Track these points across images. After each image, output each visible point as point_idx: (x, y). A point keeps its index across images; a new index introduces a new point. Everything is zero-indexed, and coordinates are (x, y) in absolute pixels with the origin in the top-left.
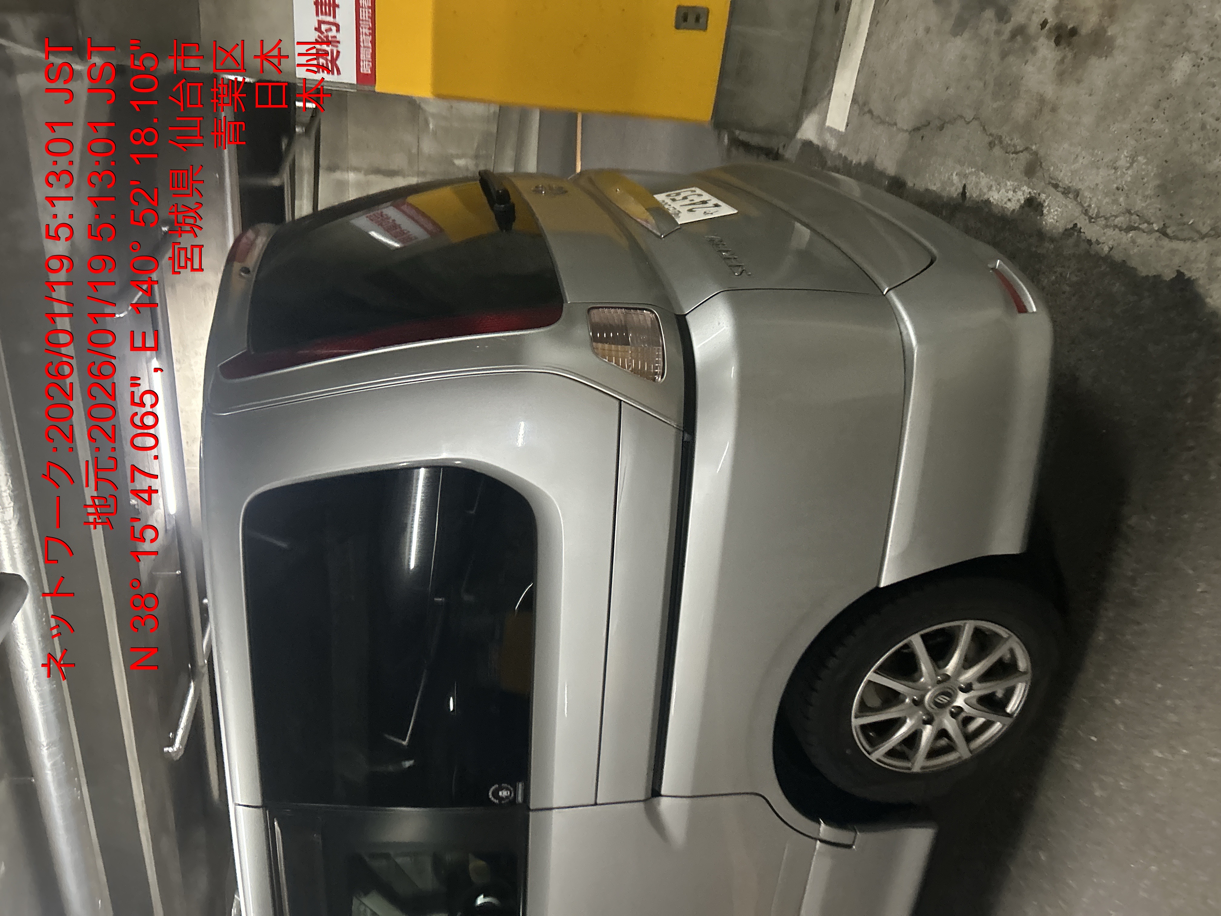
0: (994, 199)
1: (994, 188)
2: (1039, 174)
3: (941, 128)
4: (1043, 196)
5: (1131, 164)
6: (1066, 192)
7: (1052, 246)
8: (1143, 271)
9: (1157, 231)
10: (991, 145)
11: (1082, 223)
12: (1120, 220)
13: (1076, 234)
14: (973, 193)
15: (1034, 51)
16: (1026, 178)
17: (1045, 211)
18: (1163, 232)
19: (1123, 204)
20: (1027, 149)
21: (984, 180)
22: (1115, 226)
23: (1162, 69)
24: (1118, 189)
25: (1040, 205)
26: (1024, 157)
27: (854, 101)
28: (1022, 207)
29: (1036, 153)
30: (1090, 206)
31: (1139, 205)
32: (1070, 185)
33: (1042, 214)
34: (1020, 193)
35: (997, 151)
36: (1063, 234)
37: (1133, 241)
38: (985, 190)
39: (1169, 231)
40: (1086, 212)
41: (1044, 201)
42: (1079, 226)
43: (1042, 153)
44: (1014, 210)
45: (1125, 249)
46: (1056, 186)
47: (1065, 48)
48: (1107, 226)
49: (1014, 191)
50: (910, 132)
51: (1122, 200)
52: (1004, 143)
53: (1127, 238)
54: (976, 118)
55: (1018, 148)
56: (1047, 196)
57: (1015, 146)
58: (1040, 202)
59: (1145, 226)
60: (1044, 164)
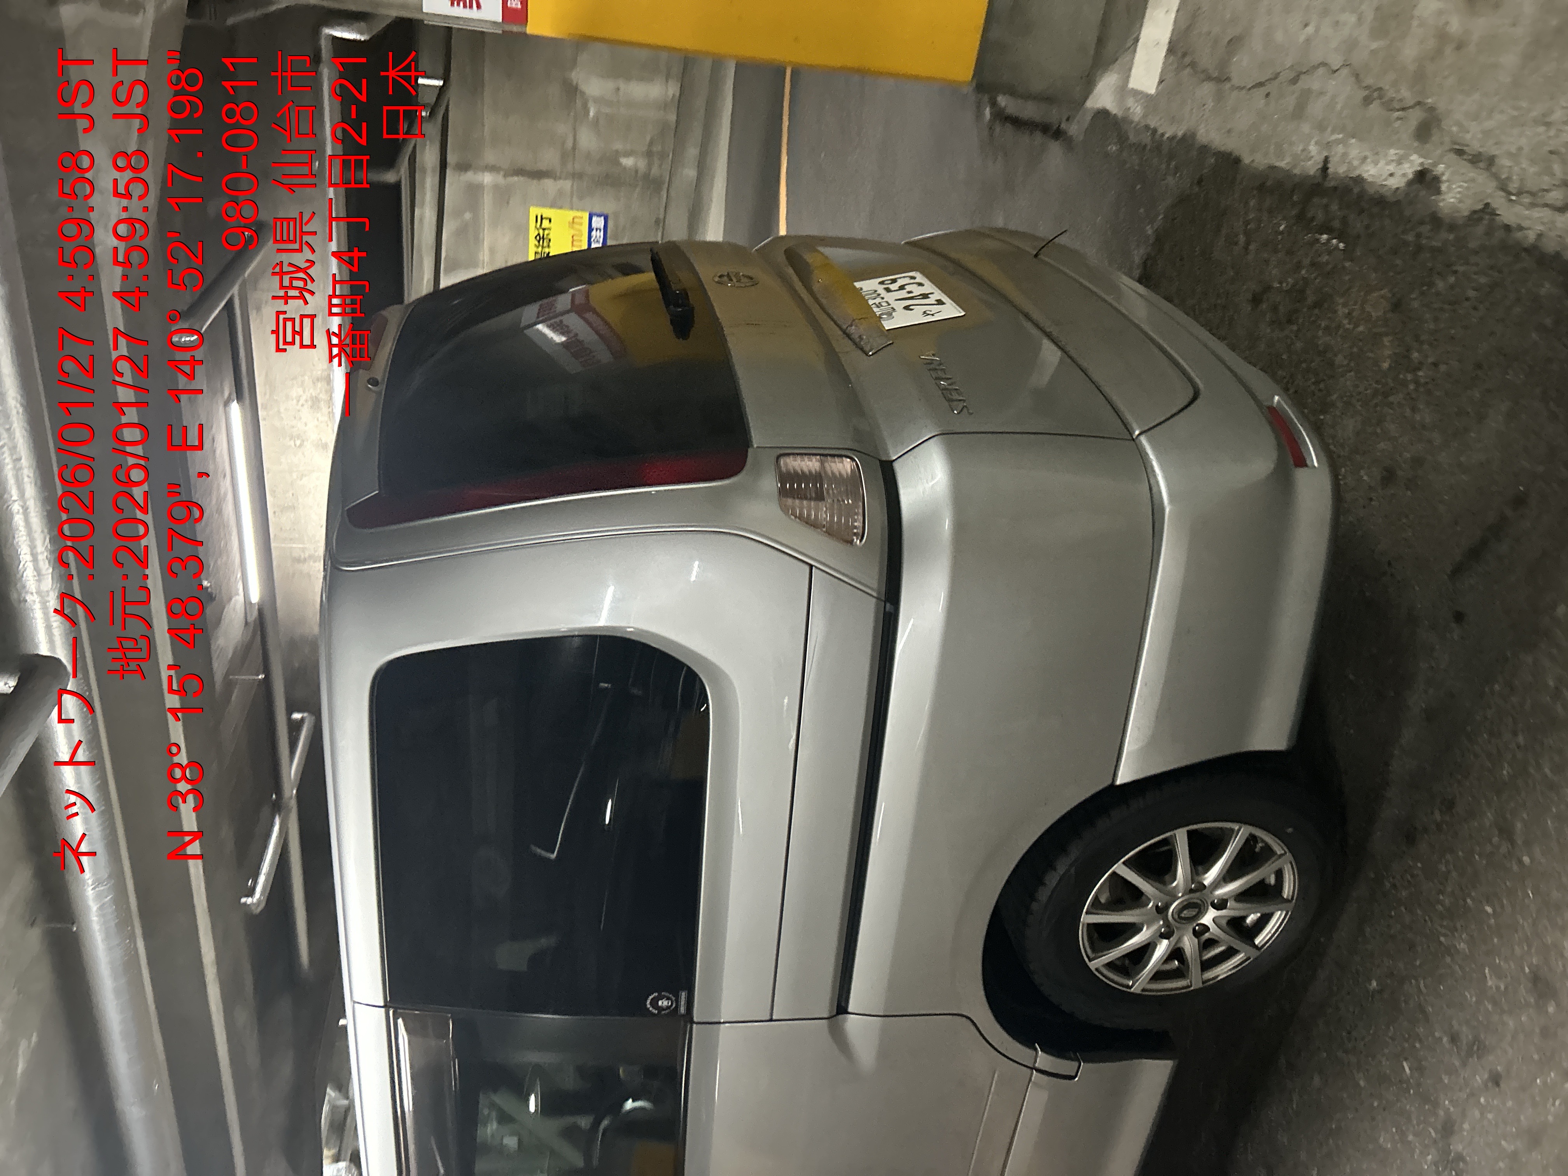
0: (1369, 175)
1: (1369, 160)
2: (1435, 138)
3: (1296, 79)
4: (1441, 167)
6: (1475, 160)
7: (1452, 236)
10: (1367, 101)
11: (1498, 202)
12: (1553, 196)
13: (1487, 217)
14: (1338, 169)
16: (1416, 144)
17: (1444, 187)
19: (1558, 173)
20: (1419, 103)
21: (1355, 149)
22: (1546, 205)
24: (1551, 151)
25: (1437, 180)
26: (1416, 117)
27: (1172, 49)
28: (1410, 183)
29: (1432, 109)
30: (1509, 178)
32: (1481, 150)
33: (1438, 192)
34: (1406, 165)
35: (1376, 108)
36: (1470, 218)
38: (1356, 163)
40: (1503, 187)
41: (1443, 174)
42: (1492, 206)
43: (1442, 106)
44: (1398, 189)
45: (1560, 237)
46: (1460, 153)
48: (1533, 205)
49: (1399, 163)
50: (1250, 89)
51: (1556, 168)
52: (1386, 97)
53: (1562, 221)
54: (1347, 64)
55: (1406, 103)
56: (1447, 167)
57: (1402, 100)
58: (1436, 176)
60: (1444, 123)
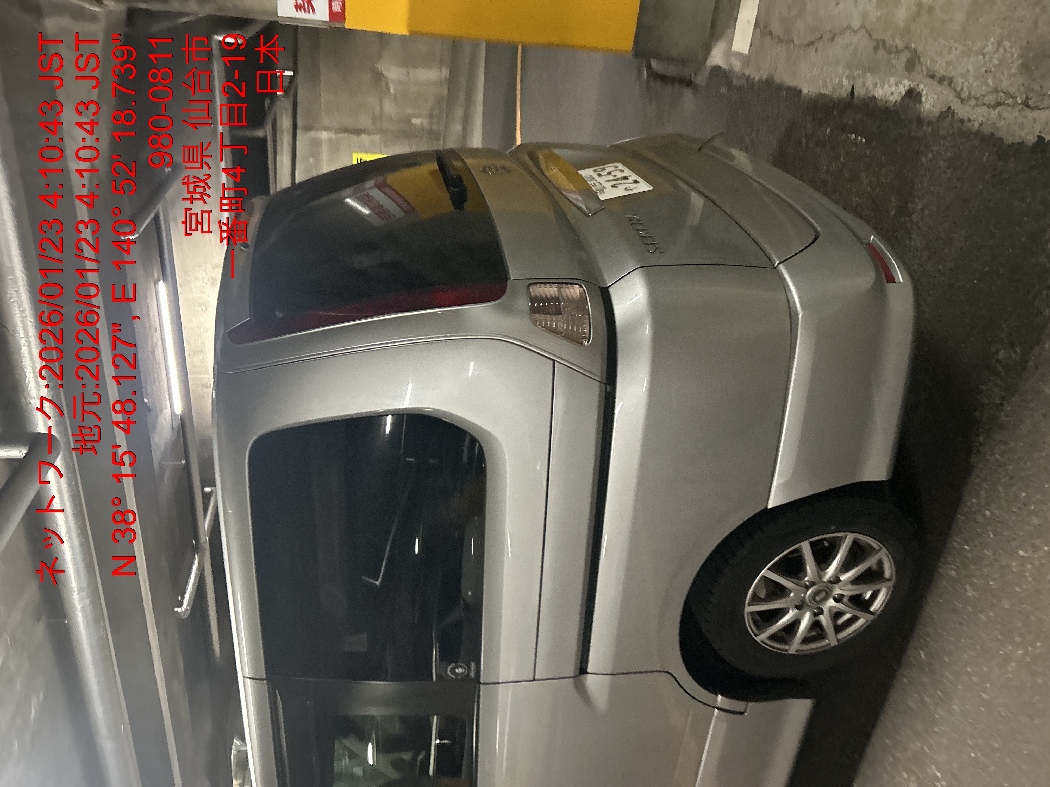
0: (879, 94)
1: (879, 85)
2: (918, 68)
3: (833, 39)
4: (922, 86)
5: (998, 49)
6: (941, 80)
7: (930, 129)
8: (1009, 140)
9: (1021, 103)
10: (876, 48)
11: (956, 105)
12: (990, 99)
13: (950, 115)
14: (860, 91)
16: (906, 73)
17: (923, 99)
18: (1026, 104)
19: (991, 84)
20: (907, 48)
21: (870, 79)
22: (984, 105)
24: (986, 71)
25: (919, 95)
26: (905, 57)
27: (757, 25)
28: (903, 98)
29: (915, 50)
30: (962, 90)
31: (1004, 85)
32: (945, 74)
33: (920, 102)
34: (901, 87)
35: (881, 53)
36: (940, 117)
37: (1000, 115)
38: (871, 88)
39: (1031, 103)
40: (958, 96)
41: (922, 90)
42: (952, 108)
43: (920, 49)
44: (896, 102)
45: (993, 123)
46: (932, 77)
48: (977, 105)
49: (897, 86)
50: (805, 46)
51: (990, 81)
52: (887, 46)
53: (994, 113)
54: (863, 26)
55: (899, 48)
56: (925, 86)
57: (896, 47)
58: (919, 92)
59: (1010, 101)
60: (922, 59)
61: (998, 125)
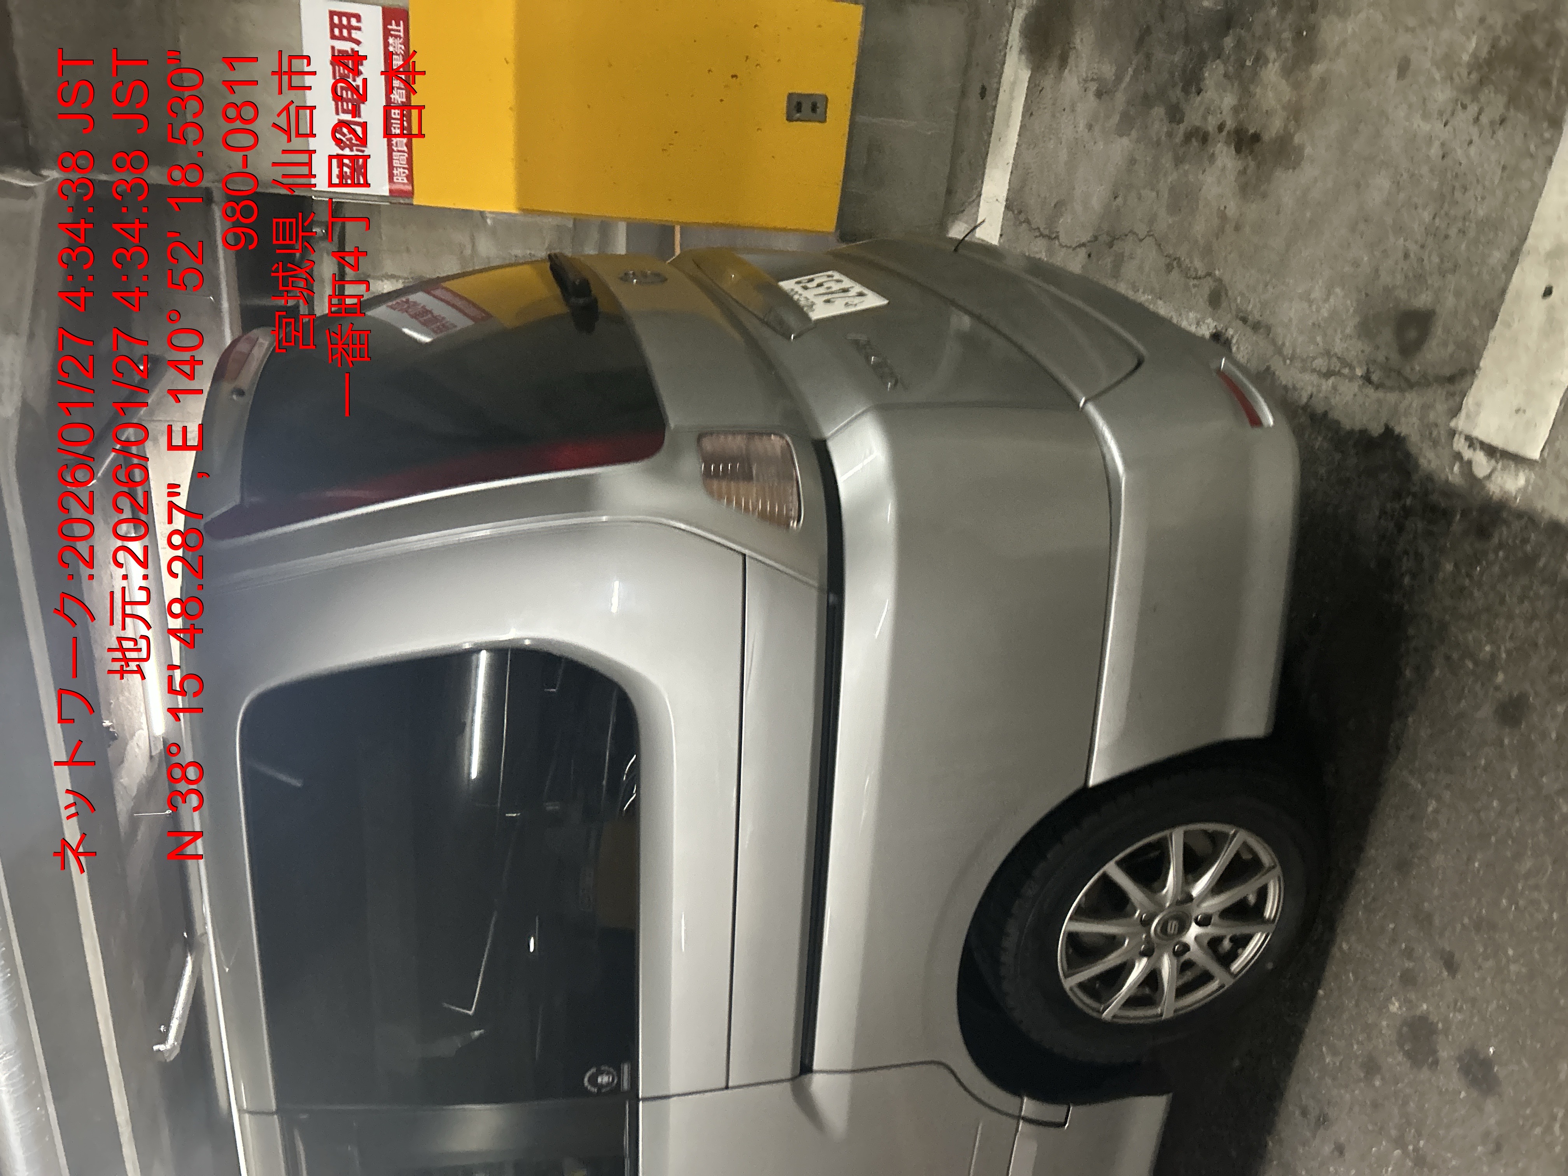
2: (1224, 304)
3: (1111, 244)
4: (1231, 332)
5: (1328, 296)
6: (1256, 327)
8: (1347, 425)
9: (1361, 377)
10: (1169, 268)
11: (1277, 365)
12: (1320, 363)
13: (1270, 376)
15: (1212, 158)
16: (1210, 309)
17: (1234, 347)
18: (1367, 379)
19: (1321, 344)
20: (1209, 274)
22: (1314, 371)
23: (1358, 186)
24: (1314, 324)
25: (1227, 343)
26: (1207, 286)
27: (1008, 207)
29: (1220, 280)
30: (1283, 344)
31: (1339, 345)
32: (1260, 319)
33: (1231, 350)
34: (1207, 325)
35: (1175, 275)
37: (1335, 388)
39: (1375, 377)
40: (1280, 352)
41: (1232, 337)
42: (1272, 369)
43: (1226, 279)
45: (1326, 397)
46: (1244, 320)
47: (1246, 157)
48: (1303, 370)
49: (1198, 324)
50: (1074, 249)
51: (1319, 339)
52: (1184, 267)
53: (1327, 384)
54: (1150, 234)
55: (1199, 273)
56: (1236, 332)
57: (1196, 270)
58: (1227, 339)
59: (1346, 371)
60: (1230, 293)
61: (1333, 401)
